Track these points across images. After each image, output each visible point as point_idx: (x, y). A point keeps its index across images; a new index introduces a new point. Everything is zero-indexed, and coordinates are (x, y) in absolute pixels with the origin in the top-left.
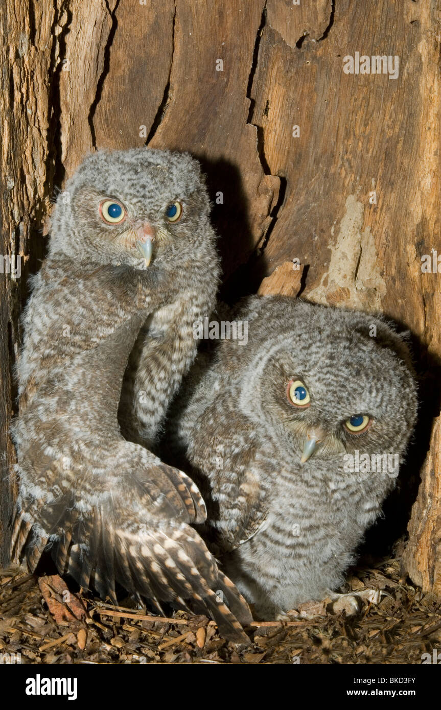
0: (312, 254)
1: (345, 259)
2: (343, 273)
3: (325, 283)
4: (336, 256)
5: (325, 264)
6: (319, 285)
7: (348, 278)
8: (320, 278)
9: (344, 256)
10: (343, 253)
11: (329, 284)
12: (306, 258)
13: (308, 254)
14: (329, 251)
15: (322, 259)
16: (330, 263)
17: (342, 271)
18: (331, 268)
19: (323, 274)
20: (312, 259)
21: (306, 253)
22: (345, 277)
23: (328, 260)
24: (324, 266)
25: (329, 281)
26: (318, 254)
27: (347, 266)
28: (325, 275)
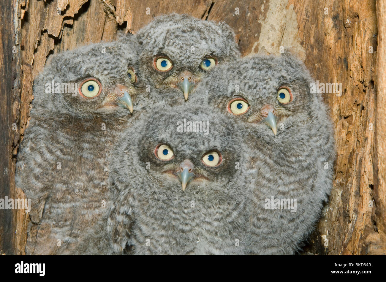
0: (246, 27)
1: (273, 31)
2: (271, 42)
3: (256, 50)
4: (265, 28)
5: (256, 35)
6: (250, 52)
7: (275, 45)
8: (252, 47)
9: (273, 27)
10: (272, 26)
11: (259, 50)
12: (240, 30)
13: (242, 27)
14: (260, 25)
15: (253, 31)
16: (261, 34)
17: (270, 40)
18: (261, 38)
19: (254, 44)
20: (245, 31)
21: (240, 27)
22: (273, 45)
23: (259, 32)
24: (255, 37)
25: (260, 48)
26: (250, 27)
27: (274, 35)
28: (256, 44)
